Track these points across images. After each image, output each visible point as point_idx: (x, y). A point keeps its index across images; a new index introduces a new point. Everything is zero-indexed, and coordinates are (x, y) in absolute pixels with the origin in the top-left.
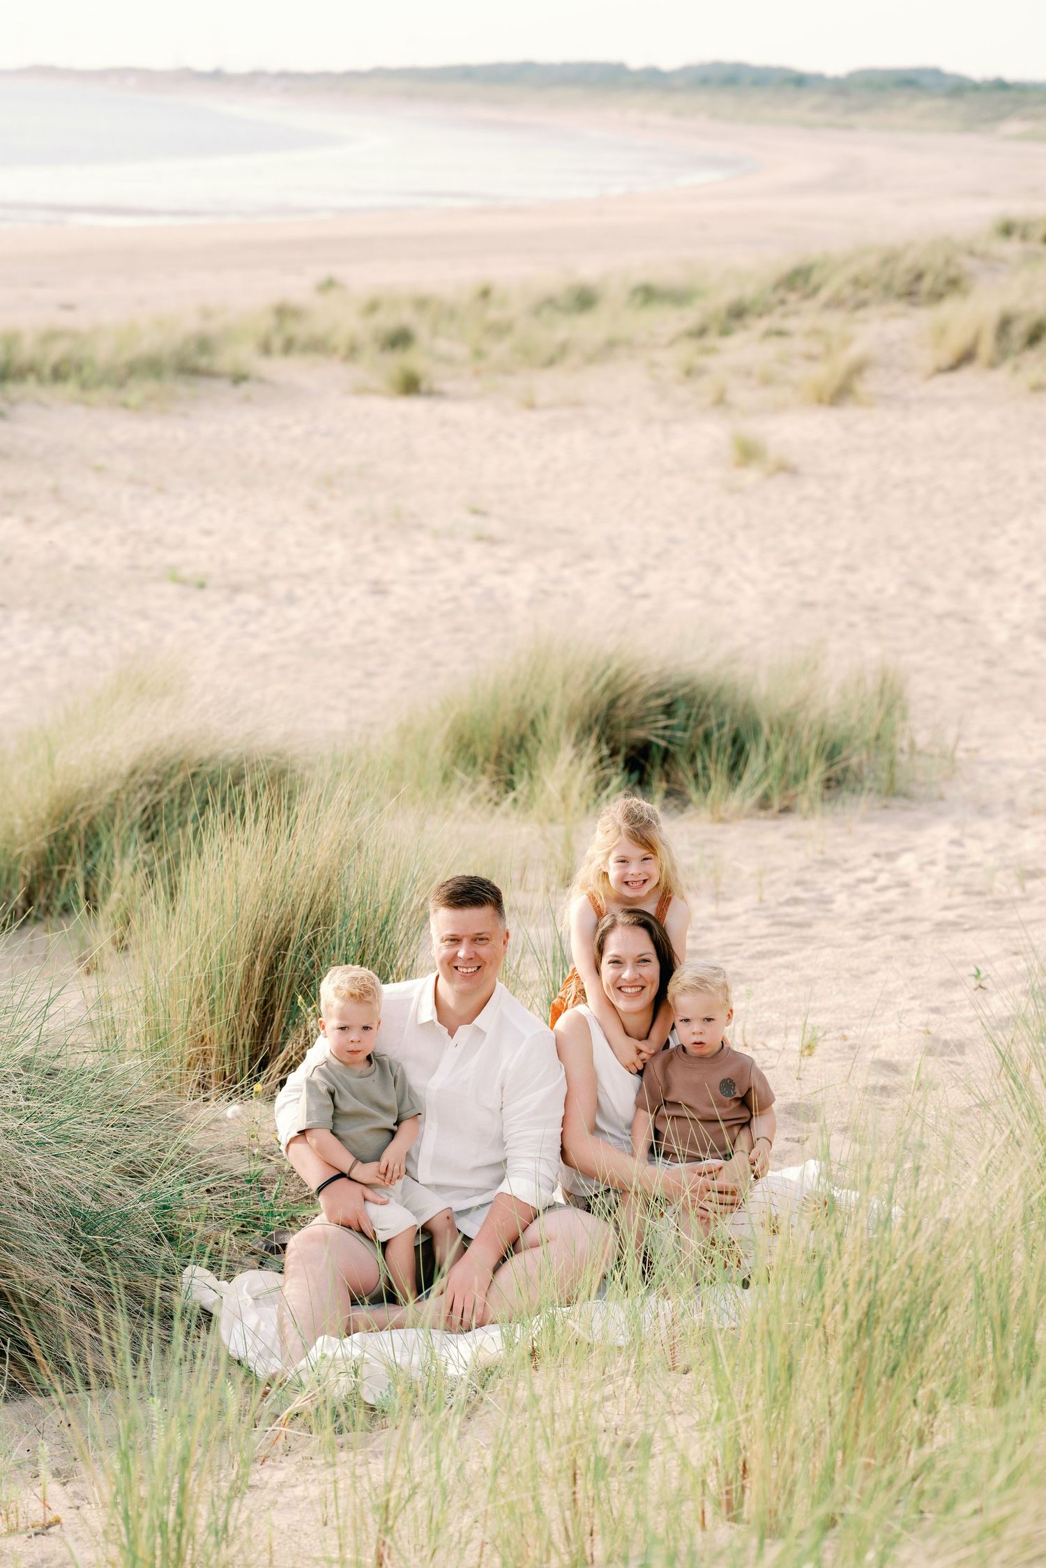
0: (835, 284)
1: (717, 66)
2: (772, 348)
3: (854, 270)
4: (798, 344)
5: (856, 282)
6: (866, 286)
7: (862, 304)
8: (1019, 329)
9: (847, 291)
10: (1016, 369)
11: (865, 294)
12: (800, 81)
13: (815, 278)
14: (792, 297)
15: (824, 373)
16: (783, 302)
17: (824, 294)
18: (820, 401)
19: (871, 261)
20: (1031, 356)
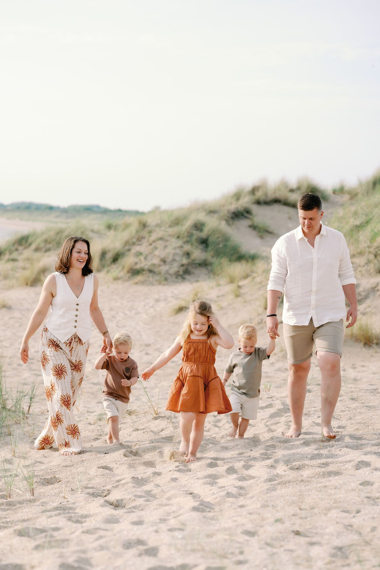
0: (38, 242)
1: (23, 203)
2: (10, 265)
3: (45, 237)
4: (20, 264)
5: (46, 241)
6: (50, 243)
7: (48, 250)
8: (109, 256)
9: (42, 245)
10: (108, 272)
11: (48, 246)
12: (51, 208)
13: (30, 240)
14: (21, 248)
15: (29, 274)
16: (17, 250)
17: (33, 246)
18: (27, 284)
19: (52, 233)
20: (114, 266)
